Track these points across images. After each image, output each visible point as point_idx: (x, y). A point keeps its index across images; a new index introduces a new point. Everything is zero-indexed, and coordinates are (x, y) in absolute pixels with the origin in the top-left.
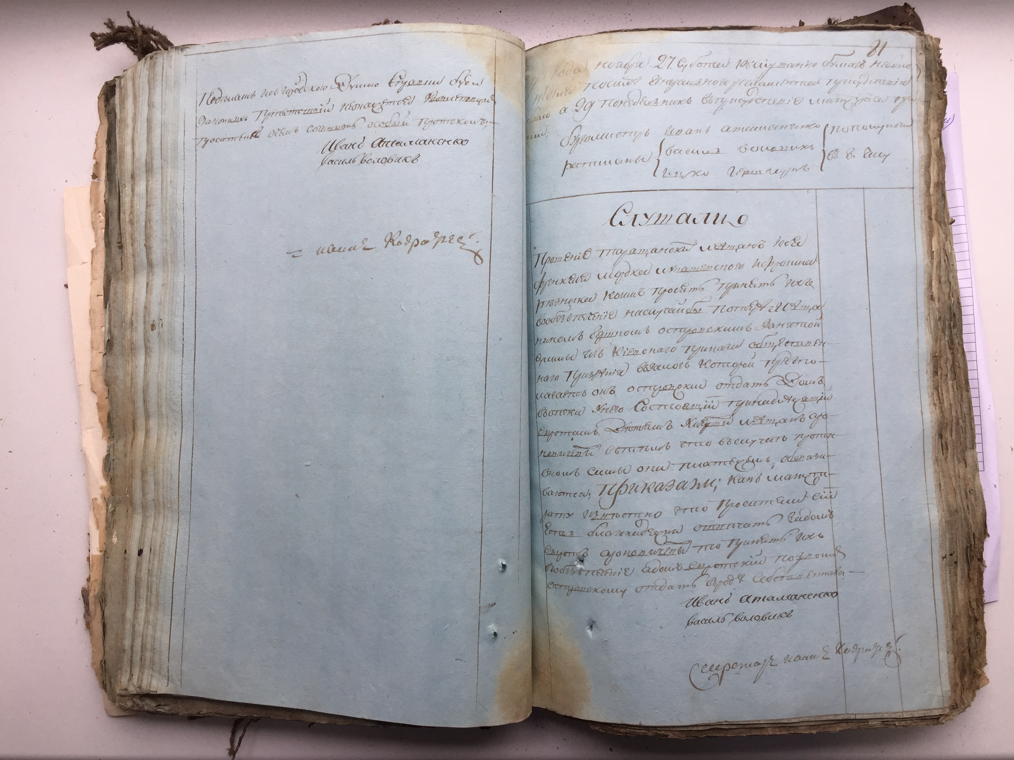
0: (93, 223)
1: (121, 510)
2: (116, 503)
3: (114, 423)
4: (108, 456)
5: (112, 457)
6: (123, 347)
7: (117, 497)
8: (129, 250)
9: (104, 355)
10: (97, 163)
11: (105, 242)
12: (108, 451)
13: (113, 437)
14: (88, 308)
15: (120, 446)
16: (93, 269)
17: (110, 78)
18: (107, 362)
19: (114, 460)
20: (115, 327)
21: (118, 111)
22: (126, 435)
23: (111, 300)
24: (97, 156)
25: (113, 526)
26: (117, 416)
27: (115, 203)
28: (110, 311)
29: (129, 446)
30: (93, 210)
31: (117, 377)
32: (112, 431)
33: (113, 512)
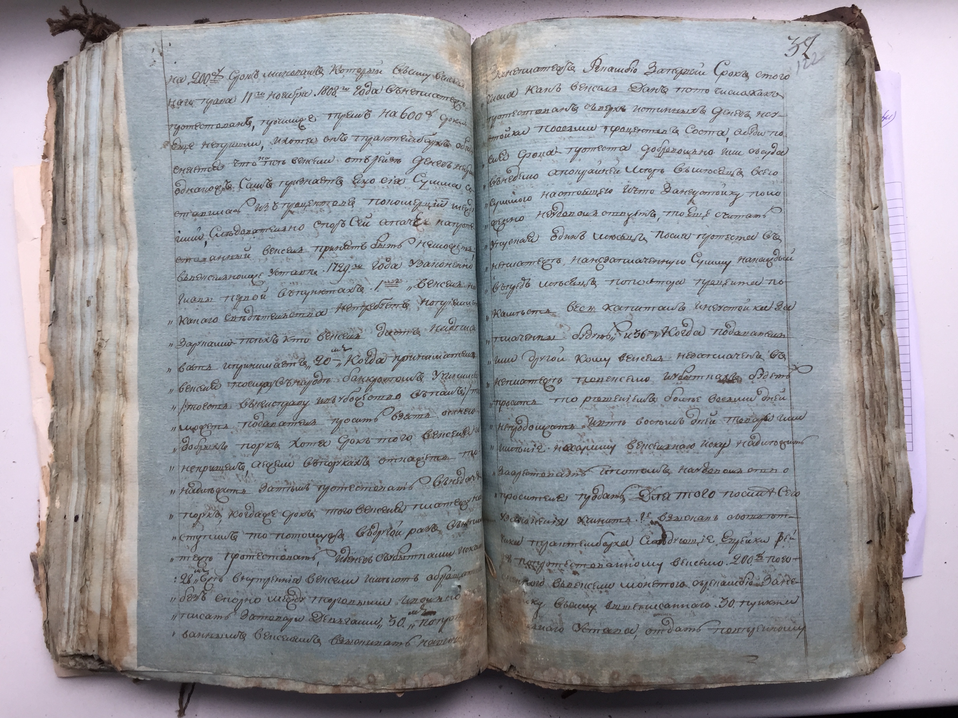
0: (43, 201)
1: (63, 475)
2: (59, 469)
3: (58, 391)
4: (52, 423)
5: (55, 425)
6: (66, 318)
7: (60, 463)
8: (71, 226)
9: (49, 326)
10: (47, 144)
11: (52, 218)
12: (52, 418)
13: (57, 405)
14: (38, 282)
15: (62, 413)
16: (42, 244)
17: (59, 63)
18: (52, 333)
19: (57, 427)
20: (60, 298)
21: (65, 95)
22: (68, 404)
23: (56, 273)
24: (47, 137)
25: (56, 491)
26: (61, 385)
27: (61, 181)
28: (55, 284)
29: (69, 414)
30: (43, 188)
31: (60, 348)
32: (56, 399)
33: (57, 478)
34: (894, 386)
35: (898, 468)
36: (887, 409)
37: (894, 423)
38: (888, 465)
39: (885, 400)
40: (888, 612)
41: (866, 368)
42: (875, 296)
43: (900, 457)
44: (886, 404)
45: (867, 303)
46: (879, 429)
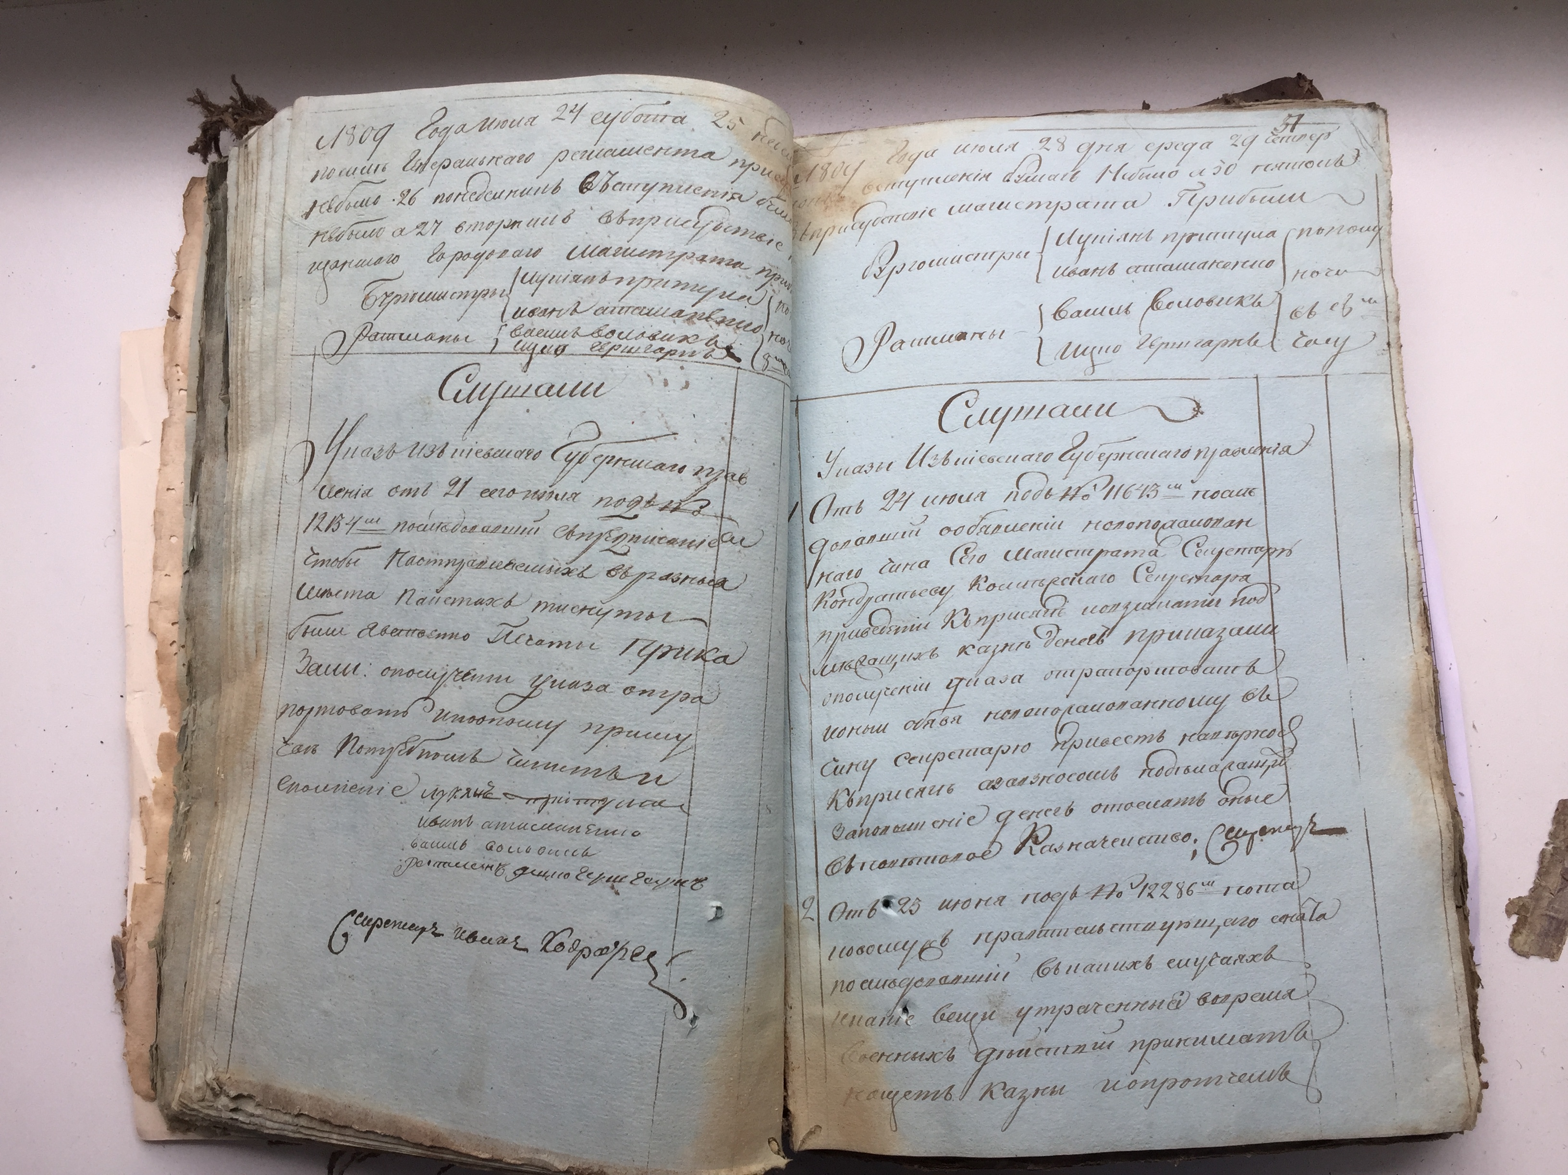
0: (165, 380)
1: (201, 809)
2: (191, 799)
3: (197, 674)
4: (183, 728)
5: (191, 727)
7: (195, 788)
9: (185, 573)
10: (180, 290)
13: (195, 697)
14: (152, 507)
15: (206, 708)
16: (164, 450)
18: (190, 584)
19: (193, 731)
20: (207, 528)
23: (201, 488)
24: (180, 280)
25: (185, 837)
27: (218, 338)
28: (199, 505)
30: (167, 361)
31: (205, 604)
33: (186, 814)
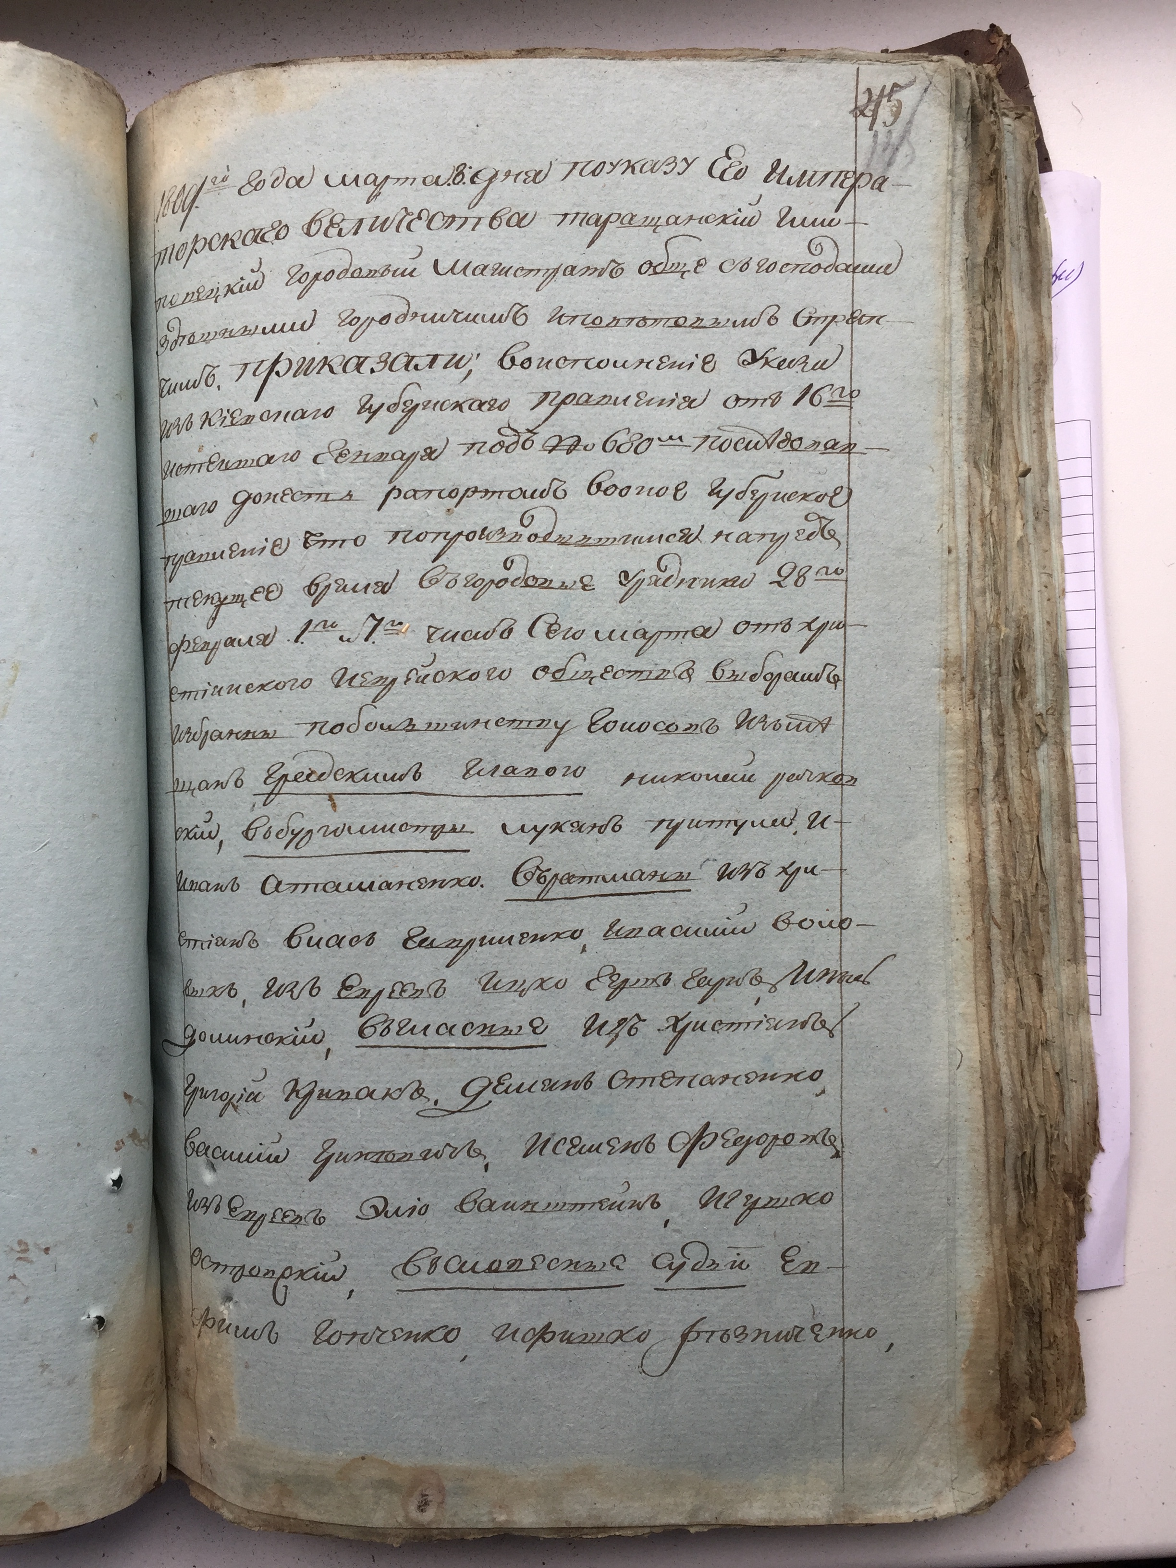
34: (1064, 870)
35: (1073, 1050)
36: (1047, 922)
37: (1065, 952)
38: (1046, 1043)
39: (1041, 901)
40: (1036, 1369)
41: (993, 830)
42: (1019, 671)
43: (1076, 1027)
44: (1044, 909)
45: (996, 686)
46: (1027, 965)
